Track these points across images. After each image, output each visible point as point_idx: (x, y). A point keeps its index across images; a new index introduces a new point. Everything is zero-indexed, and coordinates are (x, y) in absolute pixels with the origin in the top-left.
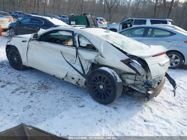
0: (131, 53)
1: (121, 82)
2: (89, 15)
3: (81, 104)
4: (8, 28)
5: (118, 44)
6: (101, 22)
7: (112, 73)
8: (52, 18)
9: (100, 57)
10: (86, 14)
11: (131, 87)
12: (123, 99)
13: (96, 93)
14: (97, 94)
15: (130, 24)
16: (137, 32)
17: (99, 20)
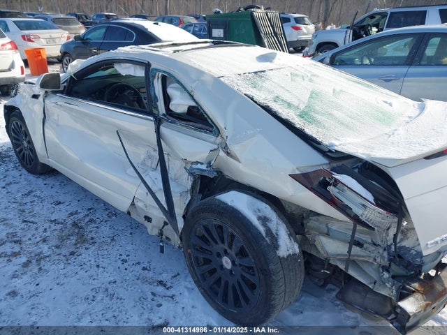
0: (336, 143)
1: (294, 255)
2: (259, 8)
3: (160, 315)
4: (60, 54)
5: (289, 105)
6: (298, 25)
7: (259, 218)
8: (157, 24)
9: (222, 154)
10: (253, 7)
11: (337, 266)
12: (312, 299)
13: (212, 280)
14: (215, 283)
15: (377, 26)
16: (396, 49)
17: (292, 21)
